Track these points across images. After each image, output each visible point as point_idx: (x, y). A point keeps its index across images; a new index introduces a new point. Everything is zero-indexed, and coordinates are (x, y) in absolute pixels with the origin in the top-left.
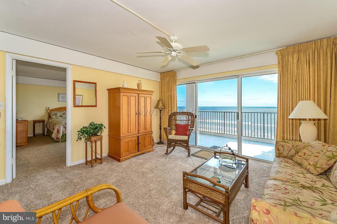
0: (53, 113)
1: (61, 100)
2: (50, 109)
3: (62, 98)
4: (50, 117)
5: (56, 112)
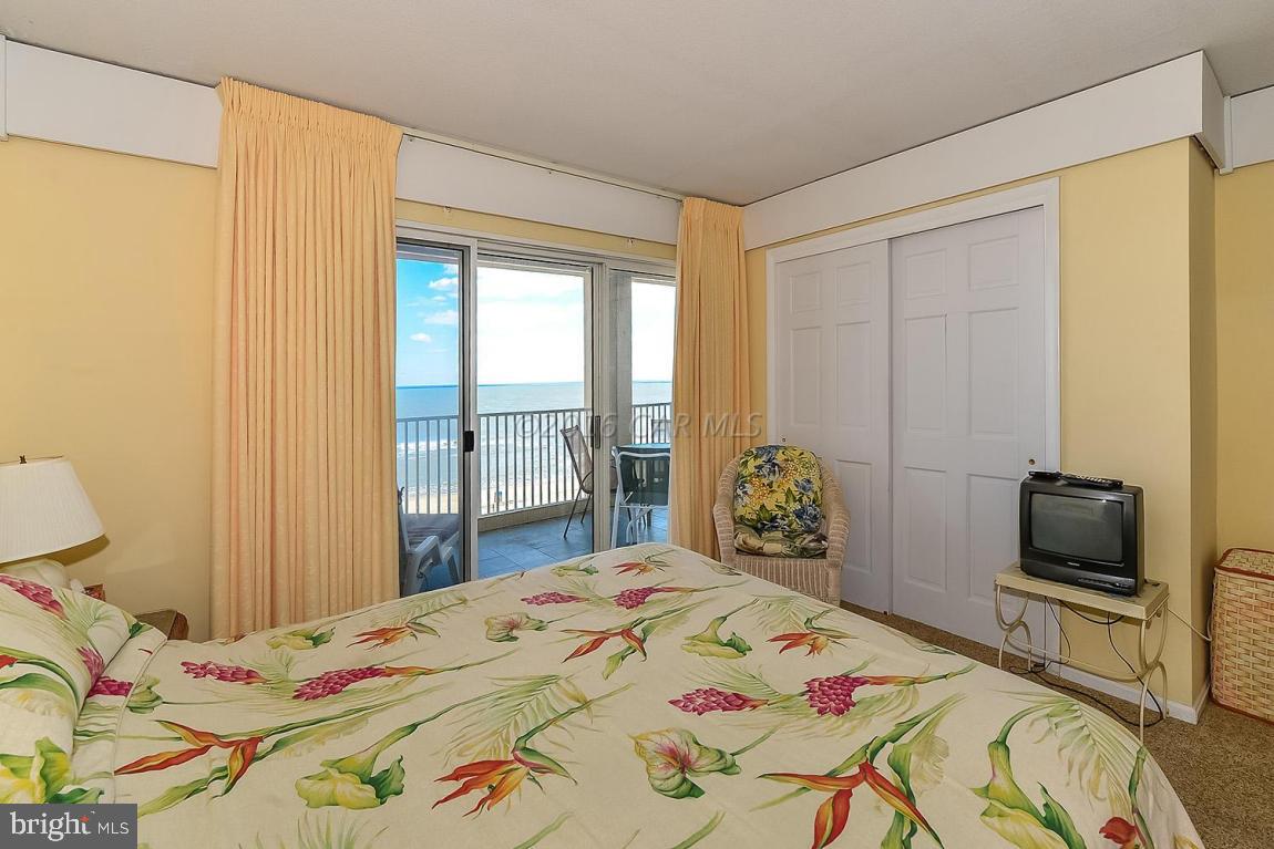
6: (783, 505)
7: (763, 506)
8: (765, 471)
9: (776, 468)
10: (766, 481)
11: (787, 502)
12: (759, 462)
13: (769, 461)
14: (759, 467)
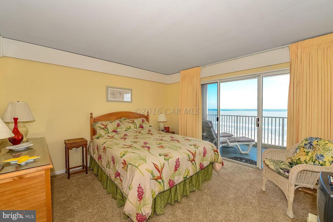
0: (99, 124)
1: (111, 99)
2: (94, 116)
3: (112, 96)
4: (94, 132)
5: (104, 123)
6: (307, 161)
7: (299, 159)
8: (307, 147)
9: (312, 147)
10: (306, 150)
11: (309, 160)
12: (307, 142)
13: (310, 143)
14: (306, 145)
